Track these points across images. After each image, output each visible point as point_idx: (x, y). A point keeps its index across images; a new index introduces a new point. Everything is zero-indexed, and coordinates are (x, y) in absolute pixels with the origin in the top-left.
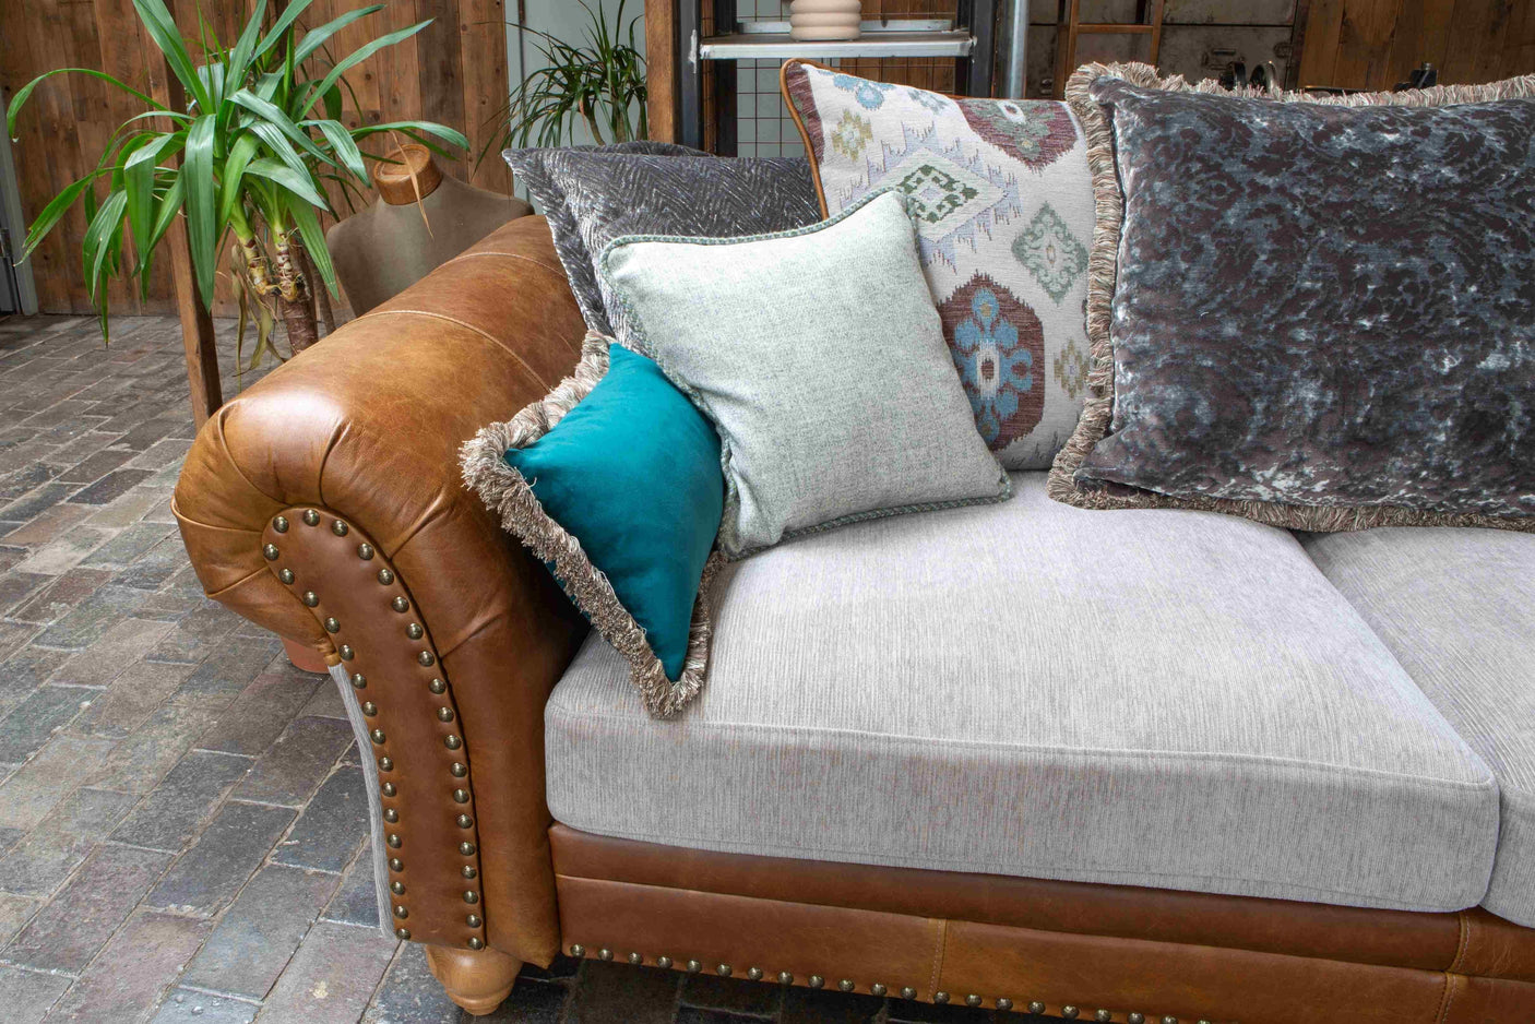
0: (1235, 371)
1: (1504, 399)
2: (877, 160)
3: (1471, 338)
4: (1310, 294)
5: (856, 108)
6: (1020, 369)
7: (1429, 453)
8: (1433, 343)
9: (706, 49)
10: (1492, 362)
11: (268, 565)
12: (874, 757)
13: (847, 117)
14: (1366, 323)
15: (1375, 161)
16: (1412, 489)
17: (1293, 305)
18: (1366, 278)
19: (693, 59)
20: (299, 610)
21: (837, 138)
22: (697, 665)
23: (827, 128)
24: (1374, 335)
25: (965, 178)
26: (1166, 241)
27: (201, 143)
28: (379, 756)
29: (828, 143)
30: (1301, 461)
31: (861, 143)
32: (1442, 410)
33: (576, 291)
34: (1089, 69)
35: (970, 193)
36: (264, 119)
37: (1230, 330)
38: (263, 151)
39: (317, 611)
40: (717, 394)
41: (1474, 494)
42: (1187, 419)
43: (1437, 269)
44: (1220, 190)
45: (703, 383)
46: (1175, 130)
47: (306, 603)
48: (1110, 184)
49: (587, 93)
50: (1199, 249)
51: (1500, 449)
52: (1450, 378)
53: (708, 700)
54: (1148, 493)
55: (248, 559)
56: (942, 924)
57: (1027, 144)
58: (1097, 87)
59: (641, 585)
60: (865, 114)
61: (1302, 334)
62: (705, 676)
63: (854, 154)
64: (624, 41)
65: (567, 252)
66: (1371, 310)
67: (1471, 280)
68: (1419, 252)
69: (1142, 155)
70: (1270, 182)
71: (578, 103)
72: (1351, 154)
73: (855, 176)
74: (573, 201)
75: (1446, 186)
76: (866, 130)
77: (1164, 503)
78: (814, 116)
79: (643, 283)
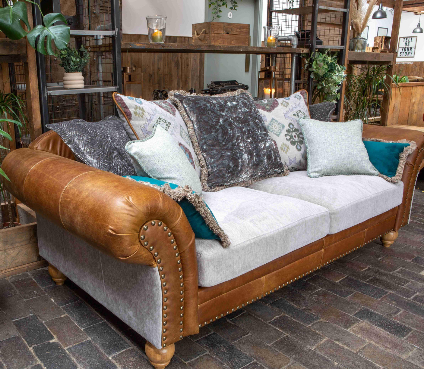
0: (234, 154)
1: (270, 151)
2: (148, 117)
3: (263, 141)
4: (239, 136)
5: (138, 105)
7: (264, 165)
8: (259, 143)
10: (267, 145)
11: (141, 243)
13: (136, 107)
14: (249, 141)
15: (236, 108)
17: (238, 139)
18: (245, 132)
19: (46, 95)
21: (135, 113)
23: (132, 110)
24: (251, 143)
25: (168, 120)
26: (210, 129)
28: (164, 290)
29: (133, 115)
30: (247, 171)
31: (143, 113)
32: (264, 155)
35: (170, 123)
37: (230, 146)
39: (153, 251)
42: (229, 167)
43: (253, 128)
44: (216, 117)
46: (201, 105)
47: (150, 251)
48: (188, 119)
50: (218, 130)
51: (272, 160)
52: (264, 149)
54: (223, 185)
56: (264, 277)
57: (170, 111)
60: (141, 106)
61: (241, 145)
63: (142, 116)
66: (248, 138)
67: (258, 130)
68: (250, 125)
69: (197, 111)
70: (224, 114)
72: (231, 107)
73: (144, 122)
75: (247, 112)
76: (143, 110)
77: (226, 187)
78: (126, 107)
79: (141, 153)
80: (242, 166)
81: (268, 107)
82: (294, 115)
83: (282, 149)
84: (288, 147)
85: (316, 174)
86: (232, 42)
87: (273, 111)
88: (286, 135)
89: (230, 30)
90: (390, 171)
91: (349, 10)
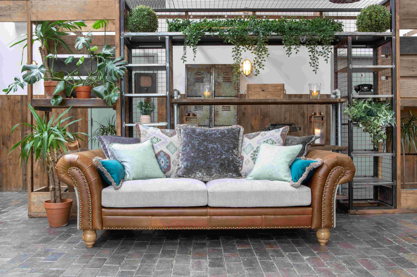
0: (193, 160)
1: (225, 161)
2: (148, 136)
3: (221, 154)
4: (202, 150)
5: (145, 130)
6: (167, 162)
7: (217, 168)
8: (216, 155)
9: (126, 124)
10: (223, 157)
11: (67, 175)
12: (140, 192)
14: (208, 153)
15: (211, 135)
16: (216, 174)
18: (209, 148)
19: (124, 126)
20: (71, 180)
21: (143, 134)
22: (121, 184)
25: (159, 138)
26: (185, 145)
27: (46, 134)
28: (80, 200)
30: (201, 170)
31: (146, 134)
32: (217, 163)
33: (105, 154)
34: (178, 125)
35: (160, 140)
36: (56, 131)
37: (192, 155)
38: (57, 136)
39: (73, 180)
40: (124, 162)
41: (223, 174)
42: (187, 165)
43: (217, 147)
44: (192, 138)
45: (123, 160)
46: (187, 131)
47: (72, 179)
49: (107, 132)
50: (189, 146)
51: (225, 167)
52: (218, 159)
53: (121, 188)
55: (65, 174)
56: (151, 217)
57: (169, 134)
58: (179, 127)
59: (114, 175)
61: (201, 155)
62: (121, 186)
64: (113, 124)
65: (104, 149)
67: (221, 148)
68: (215, 145)
69: (184, 135)
70: (198, 137)
71: (105, 133)
73: (145, 138)
74: (105, 143)
75: (220, 137)
76: (147, 132)
77: (185, 177)
78: (140, 131)
82: (264, 142)
83: (245, 162)
84: (249, 162)
85: (251, 178)
86: (268, 96)
90: (295, 178)
91: (394, 66)
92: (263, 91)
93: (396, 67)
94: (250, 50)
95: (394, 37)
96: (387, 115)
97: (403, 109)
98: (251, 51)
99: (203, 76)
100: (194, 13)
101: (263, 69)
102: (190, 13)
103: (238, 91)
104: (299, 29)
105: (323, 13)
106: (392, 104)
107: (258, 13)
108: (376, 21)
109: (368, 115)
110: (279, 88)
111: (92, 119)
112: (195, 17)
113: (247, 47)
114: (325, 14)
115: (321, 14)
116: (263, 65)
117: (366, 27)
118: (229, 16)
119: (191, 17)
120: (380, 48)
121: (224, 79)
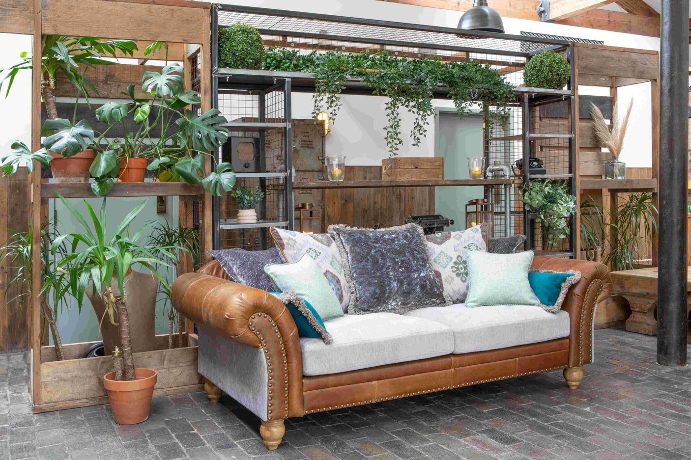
0: (381, 282)
1: (425, 281)
2: (299, 248)
3: (418, 271)
4: (390, 266)
5: (291, 237)
6: (338, 289)
7: (416, 293)
8: (413, 272)
9: (222, 226)
10: (422, 275)
11: (249, 328)
13: (290, 239)
14: (401, 270)
15: (393, 240)
16: (415, 301)
17: (388, 268)
18: (398, 262)
20: (256, 336)
21: (288, 244)
23: (285, 241)
24: (402, 272)
25: (318, 250)
26: (361, 259)
28: (269, 369)
29: (286, 245)
30: (396, 298)
31: (294, 244)
32: (417, 284)
34: (331, 226)
35: (320, 253)
37: (378, 274)
39: (259, 336)
41: (425, 301)
42: (375, 293)
43: (409, 259)
44: (368, 248)
46: (356, 237)
48: (343, 250)
50: (368, 259)
51: (427, 290)
52: (417, 278)
54: (369, 310)
55: (246, 326)
56: (376, 382)
57: (325, 243)
58: (334, 229)
60: (294, 238)
61: (391, 274)
63: (293, 246)
66: (401, 267)
67: (415, 260)
68: (405, 256)
69: (351, 243)
70: (377, 245)
72: (388, 239)
73: (295, 252)
75: (405, 244)
76: (295, 241)
77: (373, 312)
78: (281, 239)
79: (277, 273)
80: (390, 293)
81: (439, 240)
82: (465, 248)
83: (446, 281)
84: (453, 279)
85: (473, 304)
86: (423, 176)
87: (444, 244)
88: (452, 267)
89: (419, 164)
91: (574, 136)
92: (416, 168)
93: (575, 137)
94: (407, 106)
95: (573, 97)
96: (568, 202)
97: (582, 192)
98: (408, 109)
99: (271, 137)
100: (296, 40)
101: (425, 136)
102: (289, 39)
103: (323, 163)
104: (471, 79)
105: (470, 54)
106: (570, 186)
107: (388, 47)
108: (558, 74)
109: (550, 202)
110: (437, 163)
111: (55, 211)
112: (299, 45)
113: (402, 103)
114: (473, 56)
115: (468, 55)
116: (425, 131)
117: (543, 82)
118: (348, 49)
119: (293, 45)
120: (537, 108)
121: (303, 143)
